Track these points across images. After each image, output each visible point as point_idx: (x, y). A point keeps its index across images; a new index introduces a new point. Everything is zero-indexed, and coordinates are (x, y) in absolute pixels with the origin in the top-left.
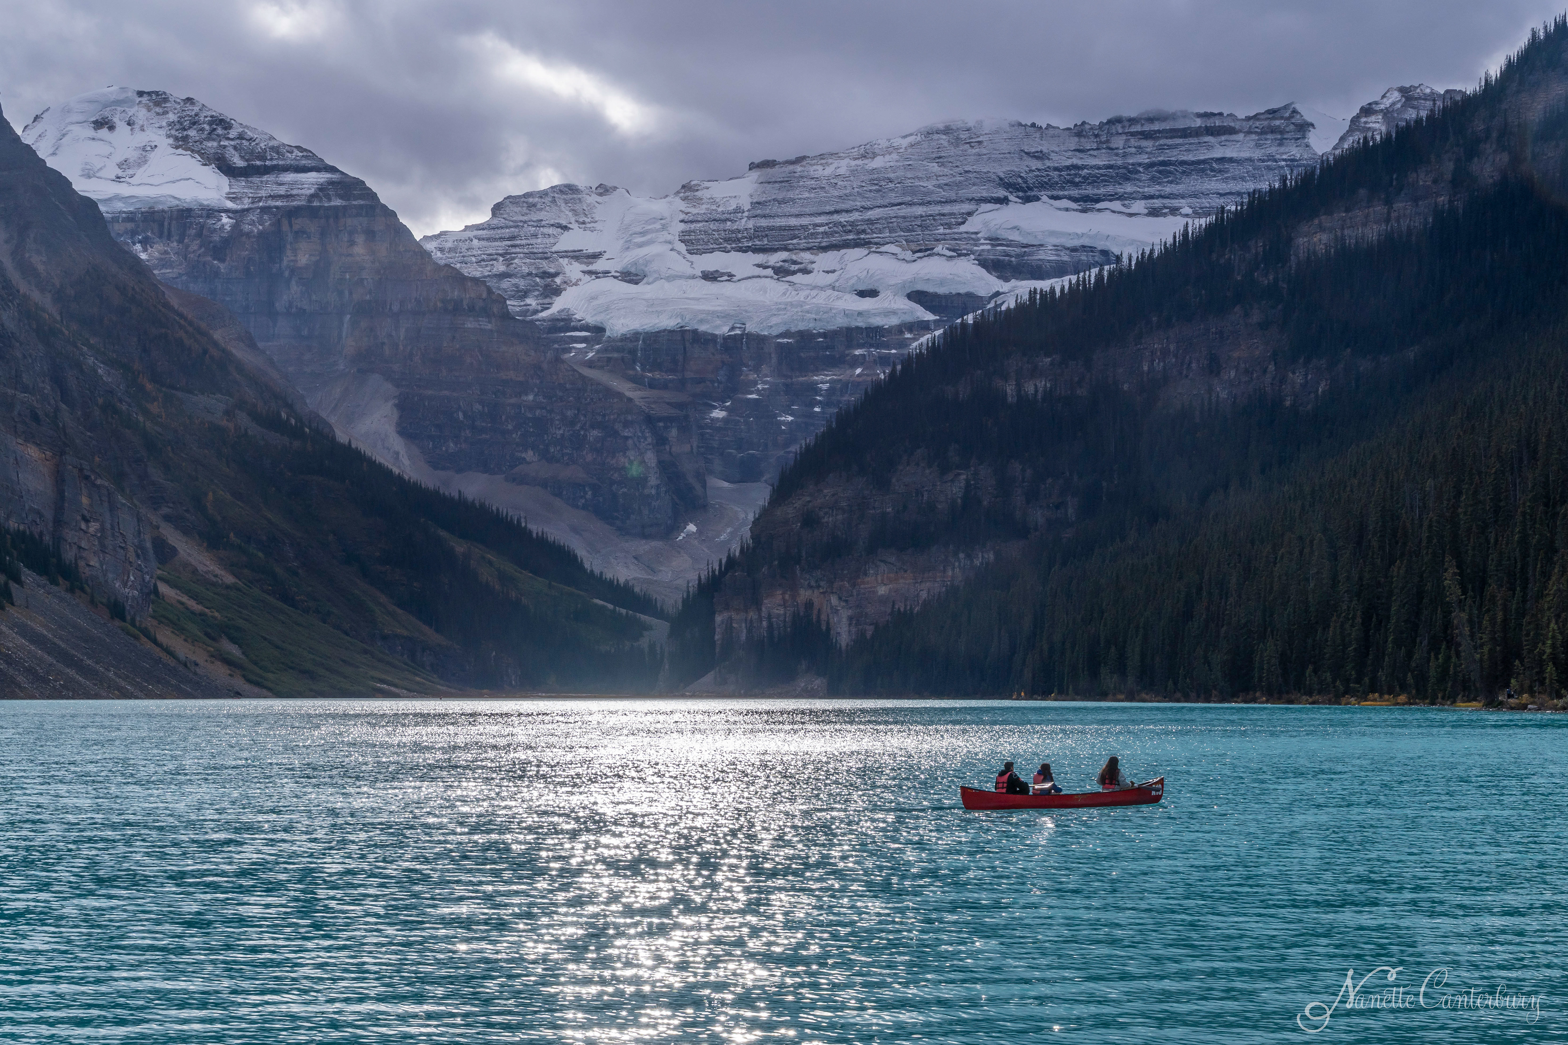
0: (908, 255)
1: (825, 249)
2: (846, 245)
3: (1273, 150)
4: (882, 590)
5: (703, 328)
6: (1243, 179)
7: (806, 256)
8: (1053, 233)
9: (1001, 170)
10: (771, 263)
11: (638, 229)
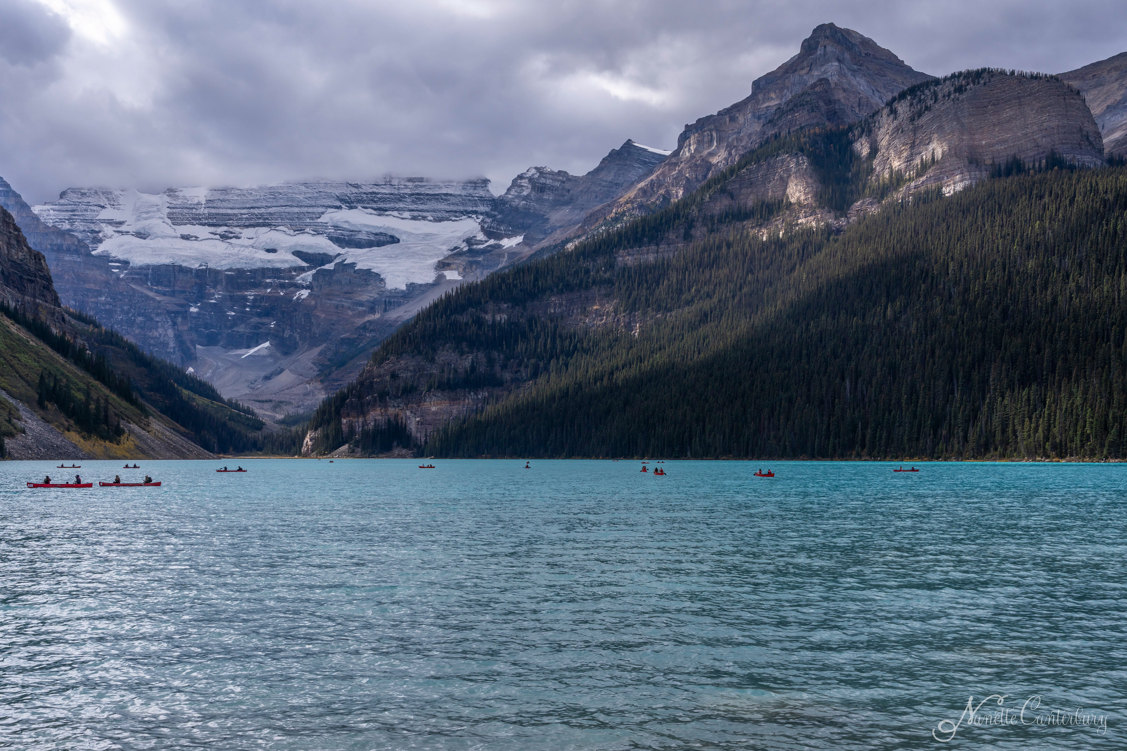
0: (291, 232)
1: (247, 227)
2: (258, 225)
3: (471, 191)
4: (434, 409)
5: (184, 264)
6: (457, 204)
7: (237, 230)
8: (365, 226)
9: (337, 192)
10: (218, 232)
11: (144, 210)
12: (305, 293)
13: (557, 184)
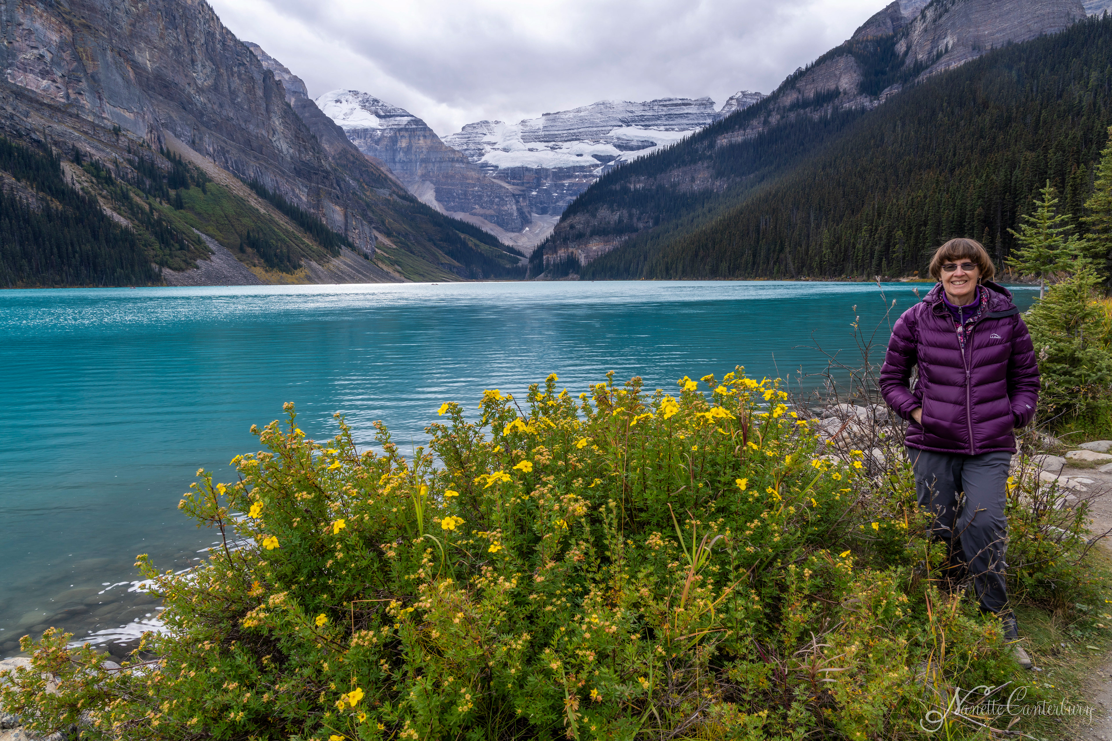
0: (592, 143)
1: (566, 141)
2: (572, 140)
3: (703, 110)
4: (594, 248)
5: (529, 166)
7: (560, 143)
8: (636, 136)
9: (620, 117)
10: (549, 146)
11: (508, 135)
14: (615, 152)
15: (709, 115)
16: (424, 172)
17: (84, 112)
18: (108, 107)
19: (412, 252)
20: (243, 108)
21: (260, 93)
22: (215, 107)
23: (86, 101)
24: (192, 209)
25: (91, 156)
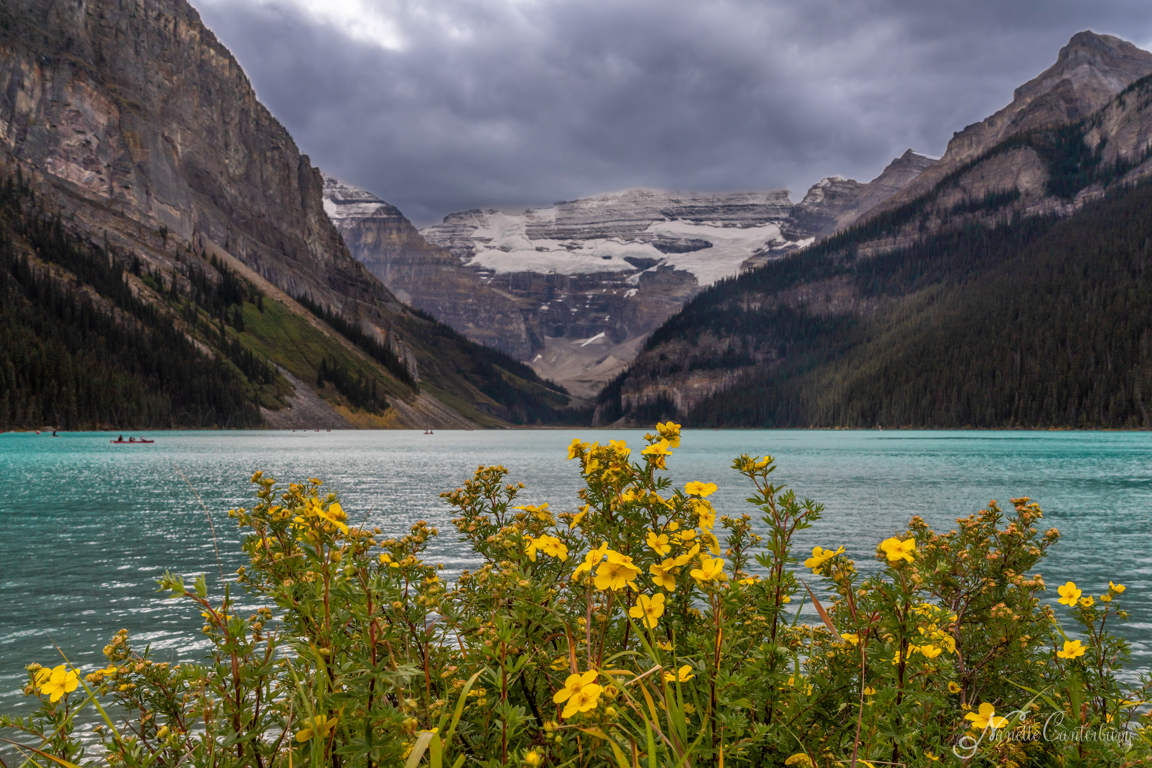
0: (624, 242)
1: (588, 239)
2: (597, 237)
3: (774, 201)
4: (696, 386)
5: (538, 271)
6: (762, 213)
7: (580, 242)
8: (684, 234)
9: (662, 207)
10: (565, 244)
11: (508, 229)
12: (633, 292)
13: (847, 191)
14: (657, 254)
15: (783, 208)
16: (396, 276)
17: (129, 209)
18: (155, 204)
19: (440, 387)
20: (275, 202)
21: (295, 183)
22: (247, 201)
23: (133, 197)
24: (253, 332)
25: (148, 265)
